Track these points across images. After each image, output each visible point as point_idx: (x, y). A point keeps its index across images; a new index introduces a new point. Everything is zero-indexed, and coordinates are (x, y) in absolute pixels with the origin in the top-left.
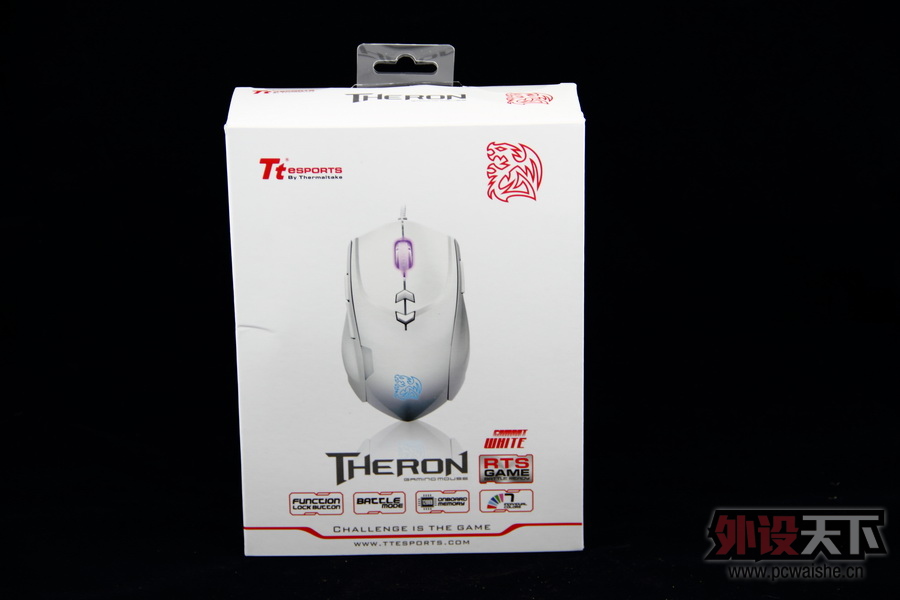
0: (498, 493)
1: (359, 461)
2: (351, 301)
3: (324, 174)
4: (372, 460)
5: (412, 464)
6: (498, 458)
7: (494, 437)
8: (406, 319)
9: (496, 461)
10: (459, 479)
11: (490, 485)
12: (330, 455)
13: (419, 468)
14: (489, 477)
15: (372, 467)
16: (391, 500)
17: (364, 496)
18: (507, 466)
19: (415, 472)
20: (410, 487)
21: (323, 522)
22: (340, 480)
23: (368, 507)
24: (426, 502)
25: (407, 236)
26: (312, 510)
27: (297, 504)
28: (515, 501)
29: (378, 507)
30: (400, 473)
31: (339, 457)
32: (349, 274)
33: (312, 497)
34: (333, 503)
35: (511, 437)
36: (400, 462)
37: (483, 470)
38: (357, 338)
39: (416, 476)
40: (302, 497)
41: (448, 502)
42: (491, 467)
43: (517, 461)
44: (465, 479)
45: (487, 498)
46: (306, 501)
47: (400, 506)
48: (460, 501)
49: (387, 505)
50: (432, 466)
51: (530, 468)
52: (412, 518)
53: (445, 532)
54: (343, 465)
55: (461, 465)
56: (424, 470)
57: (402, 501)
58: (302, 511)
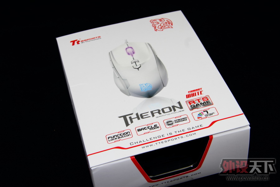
0: (200, 112)
1: (134, 116)
2: (114, 67)
3: (94, 39)
4: (139, 114)
5: (157, 111)
6: (194, 100)
7: (189, 94)
8: (137, 67)
9: (194, 101)
10: (180, 111)
11: (195, 110)
12: (120, 117)
13: (161, 112)
14: (193, 108)
15: (140, 117)
16: (153, 126)
17: (140, 128)
18: (199, 102)
19: (160, 114)
20: (160, 120)
21: (124, 142)
22: (127, 124)
23: (143, 131)
24: (169, 123)
25: (129, 46)
26: (118, 139)
27: (110, 139)
28: (209, 113)
29: (148, 130)
30: (153, 116)
31: (125, 117)
32: (111, 60)
33: (116, 134)
34: (127, 134)
35: (196, 92)
36: (152, 112)
37: (190, 106)
38: (120, 77)
39: (161, 115)
40: (112, 136)
41: (179, 121)
42: (192, 104)
43: (203, 99)
44: (183, 111)
45: (196, 115)
46: (114, 137)
47: (158, 127)
48: (184, 119)
49: (152, 128)
50: (167, 110)
51: (209, 100)
52: (165, 131)
53: (183, 132)
54: (127, 119)
55: (179, 107)
56: (164, 112)
57: (158, 125)
58: (113, 141)
